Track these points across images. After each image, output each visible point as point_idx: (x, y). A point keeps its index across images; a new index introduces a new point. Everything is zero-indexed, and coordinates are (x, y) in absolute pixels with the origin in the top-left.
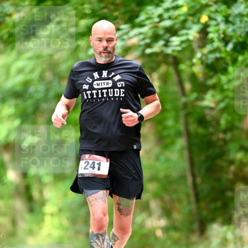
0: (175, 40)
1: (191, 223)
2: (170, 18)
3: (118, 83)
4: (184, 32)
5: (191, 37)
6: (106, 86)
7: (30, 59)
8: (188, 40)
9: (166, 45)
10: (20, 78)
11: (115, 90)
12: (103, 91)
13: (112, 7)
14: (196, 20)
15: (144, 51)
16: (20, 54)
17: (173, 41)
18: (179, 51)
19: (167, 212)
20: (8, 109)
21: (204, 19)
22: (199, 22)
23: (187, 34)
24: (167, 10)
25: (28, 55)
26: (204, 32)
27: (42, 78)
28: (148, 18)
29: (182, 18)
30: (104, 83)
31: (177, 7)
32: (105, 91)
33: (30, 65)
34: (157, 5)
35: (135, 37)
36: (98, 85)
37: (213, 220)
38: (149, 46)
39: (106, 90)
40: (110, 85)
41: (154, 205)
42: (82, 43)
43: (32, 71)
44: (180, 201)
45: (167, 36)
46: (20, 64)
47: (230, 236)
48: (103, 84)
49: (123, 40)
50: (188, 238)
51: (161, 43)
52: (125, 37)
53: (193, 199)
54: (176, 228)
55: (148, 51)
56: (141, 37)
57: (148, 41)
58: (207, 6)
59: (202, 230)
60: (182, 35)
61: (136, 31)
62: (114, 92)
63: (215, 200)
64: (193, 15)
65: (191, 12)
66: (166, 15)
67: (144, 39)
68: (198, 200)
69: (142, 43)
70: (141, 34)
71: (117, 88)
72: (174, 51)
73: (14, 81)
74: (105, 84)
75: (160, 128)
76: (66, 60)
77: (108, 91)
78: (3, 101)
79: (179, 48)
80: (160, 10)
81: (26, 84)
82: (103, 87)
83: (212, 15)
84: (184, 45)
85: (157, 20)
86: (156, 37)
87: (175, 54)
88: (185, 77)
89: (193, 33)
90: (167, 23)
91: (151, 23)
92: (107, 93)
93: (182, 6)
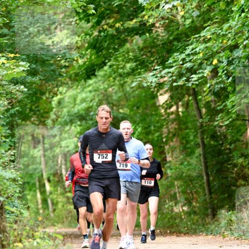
0: (195, 77)
2: (190, 61)
4: (200, 71)
5: (205, 75)
7: (90, 92)
8: (203, 77)
9: (188, 80)
10: (84, 105)
13: (149, 54)
14: (209, 63)
15: (172, 84)
17: (192, 78)
18: (197, 85)
19: (189, 202)
21: (215, 62)
22: (211, 64)
23: (203, 73)
24: (188, 55)
25: (90, 88)
26: (215, 72)
28: (175, 62)
29: (199, 61)
31: (196, 54)
33: (90, 95)
34: (182, 53)
35: (166, 75)
37: (222, 207)
38: (175, 81)
41: (181, 198)
42: (129, 80)
43: (91, 101)
45: (189, 74)
46: (84, 95)
47: (234, 218)
49: (156, 77)
50: (203, 219)
51: (184, 78)
52: (159, 75)
53: (207, 191)
54: (195, 213)
55: (175, 84)
56: (170, 75)
57: (174, 78)
58: (218, 52)
59: (214, 215)
60: (199, 73)
61: (166, 70)
63: (223, 193)
64: (207, 60)
65: (206, 57)
66: (187, 59)
67: (172, 76)
68: (210, 193)
69: (170, 79)
70: (169, 72)
72: (193, 84)
73: (80, 108)
75: (184, 141)
76: (116, 93)
78: (71, 122)
79: (197, 83)
80: (183, 56)
81: (88, 109)
83: (221, 59)
84: (200, 81)
85: (181, 63)
86: (181, 75)
87: (194, 86)
88: (202, 104)
89: (207, 72)
90: (188, 65)
91: (176, 65)
93: (199, 53)
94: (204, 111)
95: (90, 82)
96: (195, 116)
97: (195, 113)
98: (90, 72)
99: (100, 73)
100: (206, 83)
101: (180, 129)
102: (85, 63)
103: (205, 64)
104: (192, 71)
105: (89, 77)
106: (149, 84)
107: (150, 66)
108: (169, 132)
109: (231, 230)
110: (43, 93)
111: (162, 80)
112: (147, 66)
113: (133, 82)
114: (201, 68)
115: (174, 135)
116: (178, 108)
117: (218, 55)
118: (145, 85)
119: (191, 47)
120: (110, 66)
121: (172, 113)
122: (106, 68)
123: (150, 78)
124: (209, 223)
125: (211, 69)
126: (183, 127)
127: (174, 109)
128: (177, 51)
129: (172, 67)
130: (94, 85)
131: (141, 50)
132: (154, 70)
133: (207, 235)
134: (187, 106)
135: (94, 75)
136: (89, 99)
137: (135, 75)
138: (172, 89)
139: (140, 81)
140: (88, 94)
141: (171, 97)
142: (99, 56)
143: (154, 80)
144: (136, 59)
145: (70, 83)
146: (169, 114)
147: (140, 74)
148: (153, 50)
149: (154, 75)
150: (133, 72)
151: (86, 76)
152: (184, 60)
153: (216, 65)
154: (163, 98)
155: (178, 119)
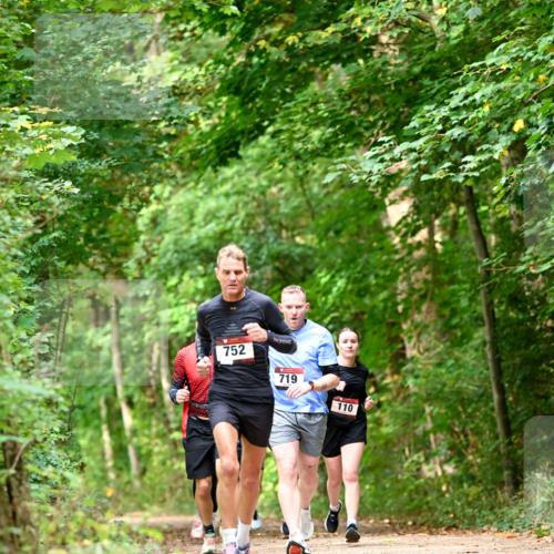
0: (472, 161)
1: (500, 470)
2: (461, 123)
4: (485, 147)
5: (496, 156)
7: (227, 195)
8: (490, 161)
9: (455, 169)
13: (364, 108)
14: (505, 128)
15: (417, 179)
16: (211, 187)
17: (466, 163)
18: (477, 179)
19: (457, 453)
21: (519, 125)
22: (510, 129)
23: (491, 151)
24: (456, 109)
25: (227, 187)
26: (518, 149)
28: (424, 125)
29: (482, 124)
31: (474, 106)
33: (227, 205)
34: (442, 104)
35: (403, 157)
38: (426, 170)
41: (439, 442)
42: (316, 167)
43: (230, 217)
45: (457, 154)
46: (212, 203)
49: (382, 161)
50: (490, 493)
51: (447, 164)
52: (387, 157)
53: (500, 429)
54: (472, 479)
55: (424, 177)
56: (414, 155)
57: (423, 162)
58: (524, 103)
59: (517, 483)
60: (482, 152)
61: (405, 146)
64: (499, 120)
65: (499, 113)
66: (454, 120)
67: (417, 160)
68: (508, 432)
69: (415, 166)
70: (414, 150)
72: (467, 177)
73: (202, 232)
76: (287, 199)
79: (476, 174)
80: (444, 111)
81: (222, 236)
83: (532, 119)
84: (483, 170)
85: (440, 127)
86: (438, 156)
87: (469, 183)
88: (487, 225)
89: (500, 148)
90: (456, 132)
91: (428, 133)
93: (482, 105)
94: (493, 239)
95: (227, 172)
97: (473, 244)
98: (226, 149)
99: (250, 152)
100: (499, 174)
101: (437, 283)
102: (214, 127)
103: (495, 131)
104: (465, 146)
105: (223, 162)
106: (364, 177)
107: (367, 134)
108: (412, 290)
110: (117, 200)
111: (394, 169)
112: (360, 135)
113: (326, 172)
114: (485, 141)
115: (423, 297)
116: (431, 233)
117: (526, 109)
118: (355, 179)
119: (462, 91)
120: (274, 135)
121: (419, 245)
122: (263, 140)
123: (366, 164)
124: (505, 503)
125: (509, 143)
126: (445, 278)
127: (423, 235)
128: (431, 99)
129: (418, 137)
130: (236, 179)
131: (345, 97)
132: (377, 144)
133: (499, 530)
134: (453, 227)
135: (235, 155)
136: (224, 213)
137: (330, 156)
138: (418, 189)
139: (343, 170)
140: (222, 200)
141: (416, 208)
142: (247, 113)
143: (377, 167)
144: (334, 119)
145: (179, 174)
146: (411, 248)
147: (342, 152)
148: (374, 97)
149: (376, 156)
150: (327, 149)
151: (217, 160)
152: (445, 120)
153: (521, 132)
155: (432, 260)
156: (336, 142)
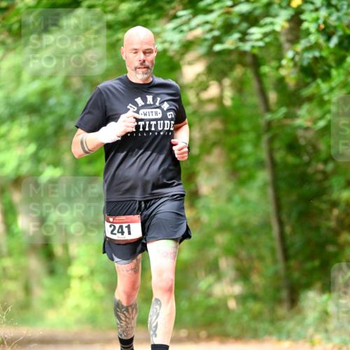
0: (256, 32)
1: (278, 290)
3: (168, 114)
4: (268, 20)
5: (278, 28)
6: (154, 117)
8: (274, 32)
9: (242, 40)
10: (36, 86)
11: (166, 122)
12: (152, 123)
14: (284, 4)
15: (211, 47)
17: (251, 34)
18: (260, 48)
19: (243, 274)
20: (19, 130)
22: (289, 5)
23: (272, 23)
26: (296, 20)
27: (66, 85)
28: (217, 1)
30: (152, 112)
32: (153, 123)
35: (198, 27)
36: (145, 115)
37: (308, 286)
38: (217, 40)
39: (155, 122)
40: (160, 116)
41: (225, 264)
44: (261, 258)
45: (244, 25)
47: (331, 308)
48: (151, 114)
49: (182, 31)
50: (273, 311)
51: (236, 36)
52: (185, 28)
53: (279, 255)
54: (255, 297)
55: (218, 48)
56: (208, 27)
57: (216, 33)
59: (293, 301)
60: (266, 25)
61: (200, 19)
62: (164, 124)
63: (311, 257)
67: (211, 30)
68: (286, 257)
69: (209, 36)
70: (207, 23)
71: (167, 119)
72: (253, 47)
73: (28, 90)
74: (154, 113)
75: (233, 156)
77: (157, 123)
78: (12, 117)
79: (261, 44)
81: (45, 94)
82: (151, 117)
84: (267, 40)
85: (230, 3)
86: (228, 28)
87: (256, 51)
88: (269, 83)
89: (280, 22)
90: (243, 8)
91: (221, 8)
92: (156, 126)
94: (273, 96)
96: (255, 106)
97: (254, 100)
101: (227, 132)
102: (39, 2)
103: (276, 6)
104: (252, 20)
106: (166, 45)
107: (167, 7)
109: (326, 331)
111: (190, 36)
112: (161, 8)
114: (267, 15)
115: (215, 144)
116: (222, 90)
118: (159, 47)
121: (211, 101)
123: (170, 35)
124: (284, 317)
125: (289, 17)
126: (232, 127)
127: (213, 91)
129: (211, 11)
132: (175, 17)
133: (279, 340)
134: (239, 87)
138: (210, 53)
141: (209, 70)
143: (176, 37)
145: (9, 41)
146: (202, 102)
149: (175, 29)
150: (134, 20)
153: (299, 7)
154: (192, 70)
155: (223, 114)
156: (142, 14)
